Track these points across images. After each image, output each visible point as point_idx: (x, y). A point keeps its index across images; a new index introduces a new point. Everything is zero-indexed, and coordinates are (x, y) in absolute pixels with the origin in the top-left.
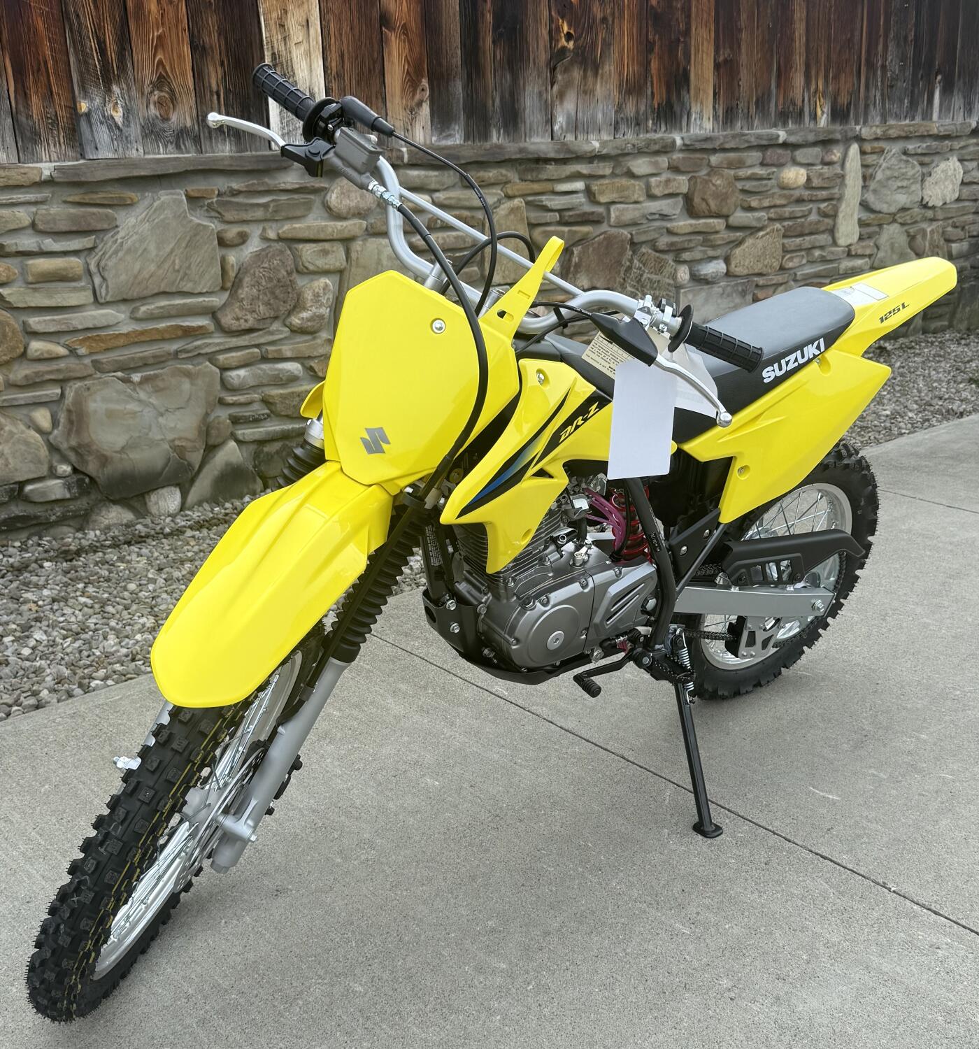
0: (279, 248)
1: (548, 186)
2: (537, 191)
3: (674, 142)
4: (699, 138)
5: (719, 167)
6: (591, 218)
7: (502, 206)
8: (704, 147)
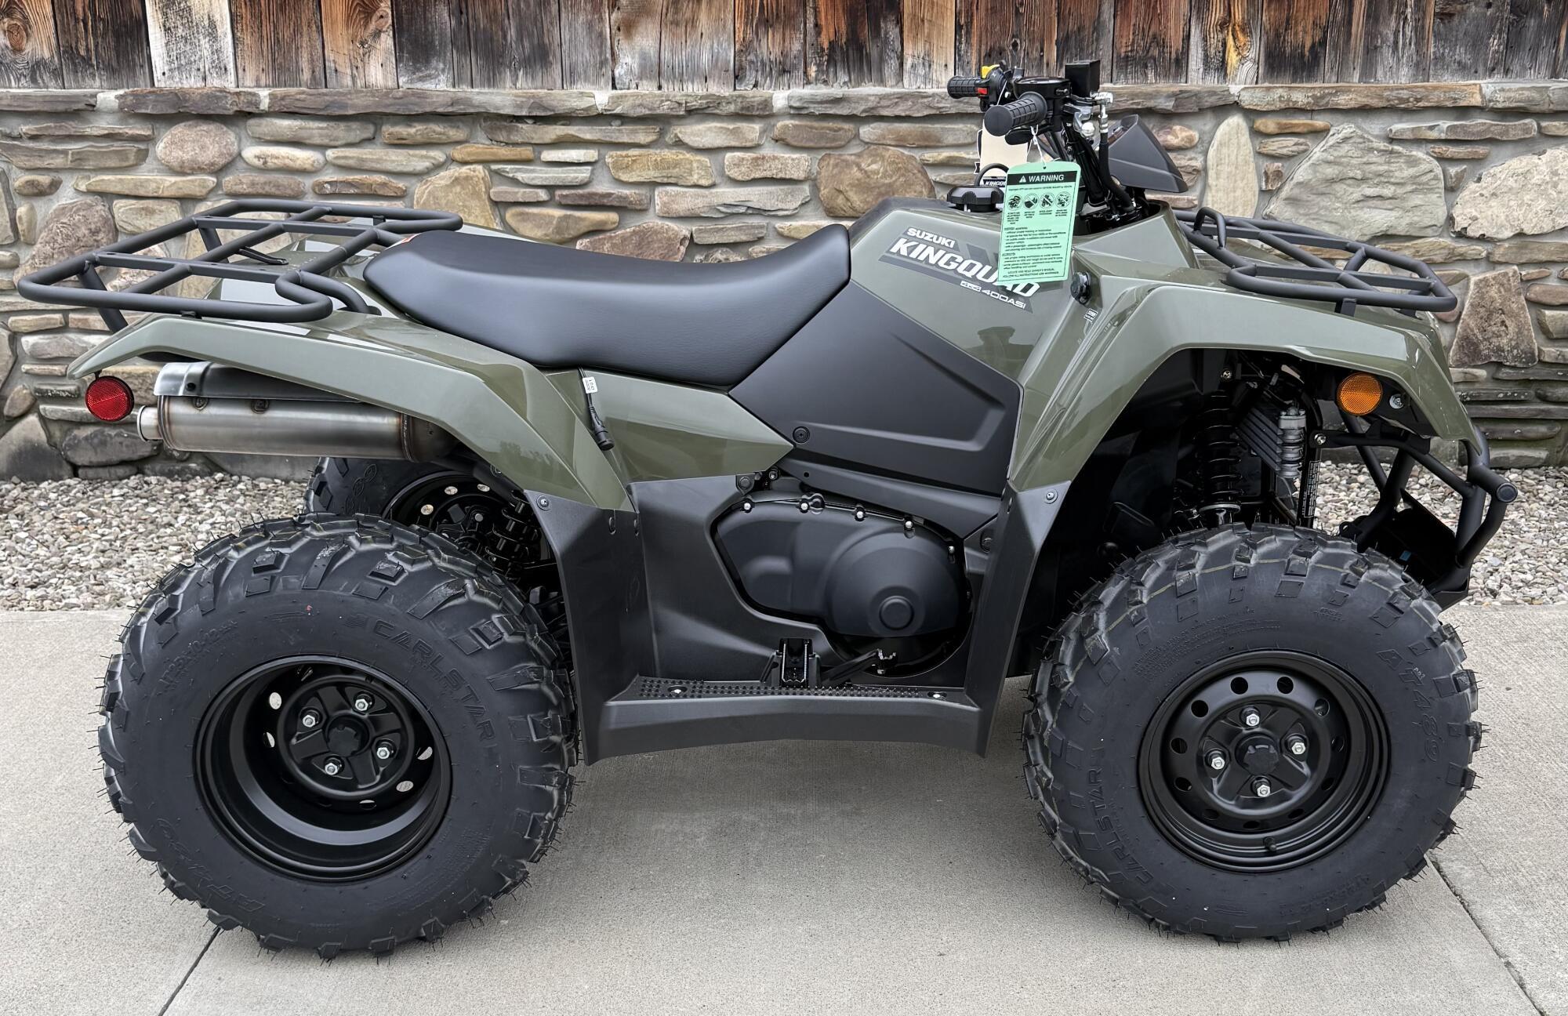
0: (89, 202)
1: (527, 152)
2: (503, 158)
3: (767, 103)
4: (819, 99)
5: (879, 143)
6: (605, 201)
7: (442, 174)
8: (831, 112)
